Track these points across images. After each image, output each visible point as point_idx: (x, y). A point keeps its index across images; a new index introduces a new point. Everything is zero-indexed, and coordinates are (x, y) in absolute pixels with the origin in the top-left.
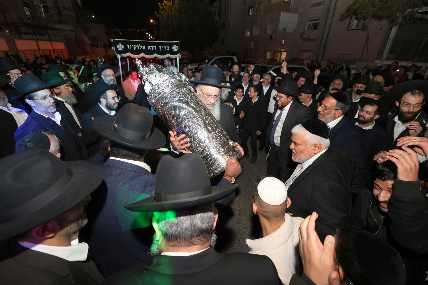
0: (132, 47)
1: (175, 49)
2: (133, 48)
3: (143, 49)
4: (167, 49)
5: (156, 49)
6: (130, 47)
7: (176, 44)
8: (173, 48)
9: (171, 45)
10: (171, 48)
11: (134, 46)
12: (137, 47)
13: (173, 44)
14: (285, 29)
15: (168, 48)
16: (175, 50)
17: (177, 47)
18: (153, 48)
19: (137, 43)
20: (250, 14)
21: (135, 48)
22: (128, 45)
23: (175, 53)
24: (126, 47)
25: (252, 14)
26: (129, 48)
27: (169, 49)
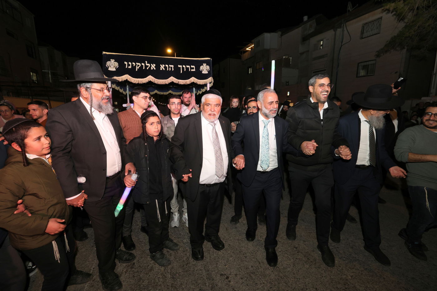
0: (132, 65)
1: (205, 70)
2: (134, 68)
3: (152, 69)
4: (192, 70)
5: (173, 70)
6: (129, 65)
7: (207, 63)
8: (201, 68)
9: (198, 64)
10: (198, 68)
11: (136, 65)
12: (142, 66)
13: (201, 63)
14: (288, 82)
15: (193, 68)
16: (205, 72)
17: (208, 67)
18: (169, 67)
19: (142, 60)
20: (249, 73)
21: (137, 68)
22: (126, 63)
23: (205, 77)
24: (121, 65)
25: (251, 72)
26: (126, 67)
27: (194, 70)
